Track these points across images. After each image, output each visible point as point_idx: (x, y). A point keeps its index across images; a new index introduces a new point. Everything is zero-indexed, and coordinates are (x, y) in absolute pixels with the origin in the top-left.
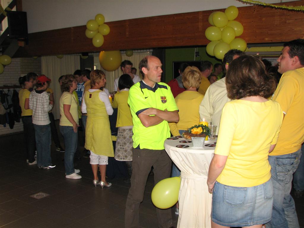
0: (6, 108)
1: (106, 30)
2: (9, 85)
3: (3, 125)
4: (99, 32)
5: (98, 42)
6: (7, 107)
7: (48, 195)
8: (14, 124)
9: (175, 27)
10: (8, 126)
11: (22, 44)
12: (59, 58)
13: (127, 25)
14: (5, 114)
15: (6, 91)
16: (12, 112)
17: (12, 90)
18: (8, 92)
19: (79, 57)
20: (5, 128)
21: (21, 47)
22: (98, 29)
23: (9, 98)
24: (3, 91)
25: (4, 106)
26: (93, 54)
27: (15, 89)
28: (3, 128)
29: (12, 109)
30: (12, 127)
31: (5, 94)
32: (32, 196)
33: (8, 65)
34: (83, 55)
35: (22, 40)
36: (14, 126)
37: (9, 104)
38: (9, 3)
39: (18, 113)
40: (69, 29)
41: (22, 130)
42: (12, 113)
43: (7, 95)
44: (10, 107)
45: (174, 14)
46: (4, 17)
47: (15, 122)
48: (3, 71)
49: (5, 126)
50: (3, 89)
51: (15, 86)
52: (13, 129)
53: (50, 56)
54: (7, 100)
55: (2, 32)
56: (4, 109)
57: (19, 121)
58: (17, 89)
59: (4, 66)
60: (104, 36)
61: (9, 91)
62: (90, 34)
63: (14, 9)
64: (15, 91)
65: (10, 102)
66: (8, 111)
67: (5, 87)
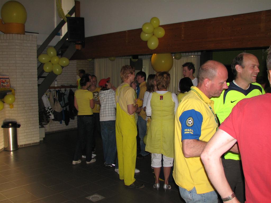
0: (62, 106)
1: (162, 33)
2: (65, 85)
3: (59, 122)
4: (154, 35)
5: (153, 44)
6: (64, 105)
7: (103, 198)
8: (69, 121)
9: (234, 29)
10: (63, 122)
11: (79, 47)
12: (110, 60)
13: (183, 28)
14: (62, 112)
15: (63, 90)
16: (68, 109)
17: (68, 89)
18: (65, 92)
19: (129, 60)
20: (61, 124)
21: (78, 50)
22: (153, 32)
23: (66, 97)
24: (61, 90)
25: (61, 104)
26: (142, 57)
27: (71, 89)
28: (60, 124)
29: (68, 107)
30: (67, 124)
31: (62, 93)
32: (87, 198)
33: (66, 66)
34: (133, 58)
35: (79, 44)
36: (70, 123)
37: (65, 103)
38: (69, 11)
39: (73, 111)
40: (125, 32)
41: (76, 126)
42: (68, 111)
43: (64, 94)
44: (66, 105)
45: (233, 15)
46: (65, 23)
47: (70, 119)
48: (62, 72)
49: (61, 123)
50: (60, 88)
51: (71, 86)
52: (68, 126)
53: (102, 58)
54: (64, 98)
55: (62, 37)
56: (61, 107)
57: (74, 119)
58: (73, 89)
59: (63, 67)
60: (159, 39)
61: (65, 90)
62: (145, 37)
63: (73, 16)
64: (71, 91)
65: (67, 101)
66: (65, 108)
67: (63, 87)
